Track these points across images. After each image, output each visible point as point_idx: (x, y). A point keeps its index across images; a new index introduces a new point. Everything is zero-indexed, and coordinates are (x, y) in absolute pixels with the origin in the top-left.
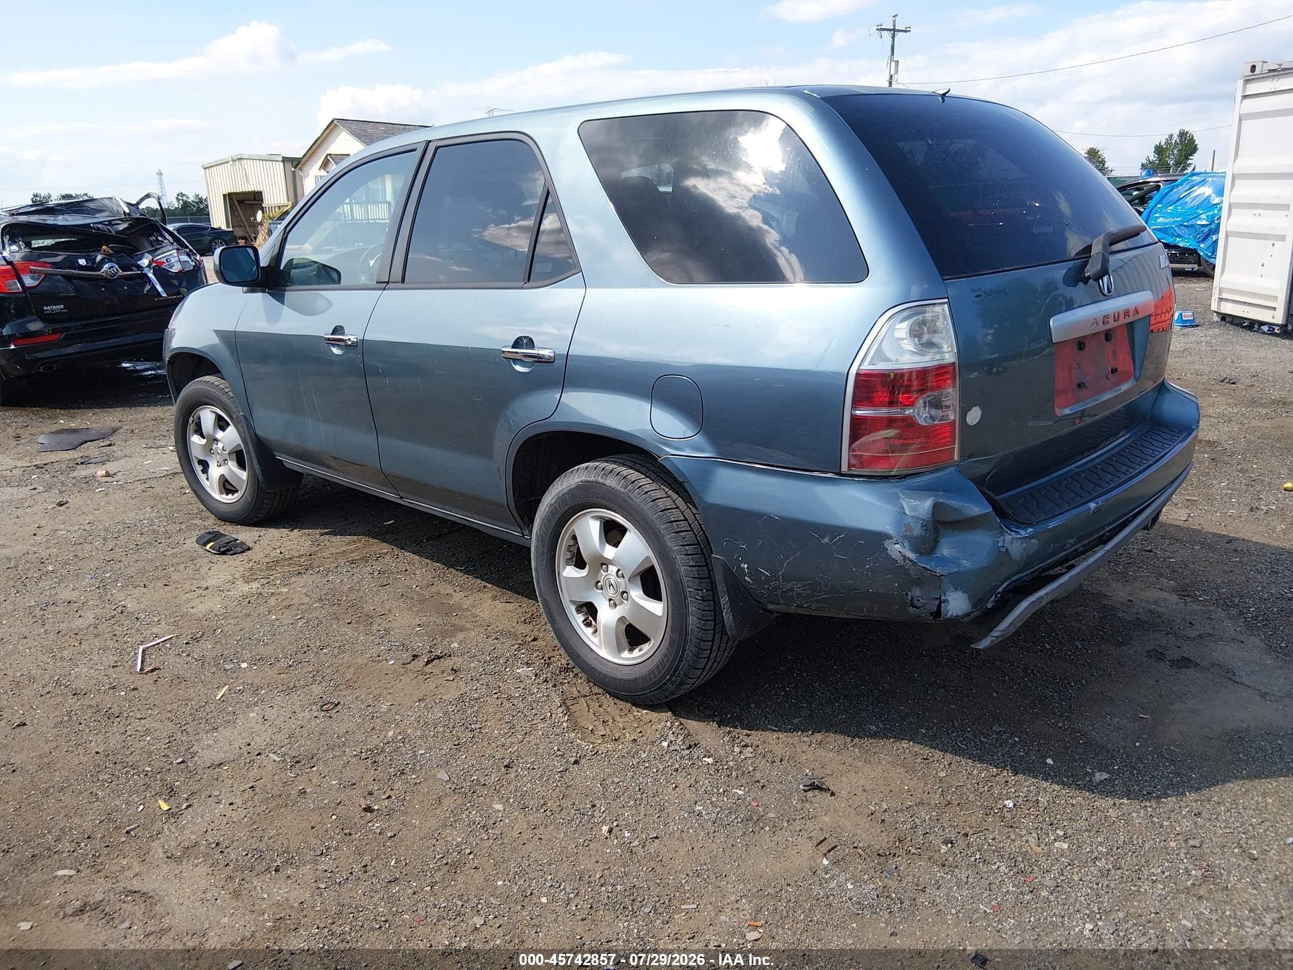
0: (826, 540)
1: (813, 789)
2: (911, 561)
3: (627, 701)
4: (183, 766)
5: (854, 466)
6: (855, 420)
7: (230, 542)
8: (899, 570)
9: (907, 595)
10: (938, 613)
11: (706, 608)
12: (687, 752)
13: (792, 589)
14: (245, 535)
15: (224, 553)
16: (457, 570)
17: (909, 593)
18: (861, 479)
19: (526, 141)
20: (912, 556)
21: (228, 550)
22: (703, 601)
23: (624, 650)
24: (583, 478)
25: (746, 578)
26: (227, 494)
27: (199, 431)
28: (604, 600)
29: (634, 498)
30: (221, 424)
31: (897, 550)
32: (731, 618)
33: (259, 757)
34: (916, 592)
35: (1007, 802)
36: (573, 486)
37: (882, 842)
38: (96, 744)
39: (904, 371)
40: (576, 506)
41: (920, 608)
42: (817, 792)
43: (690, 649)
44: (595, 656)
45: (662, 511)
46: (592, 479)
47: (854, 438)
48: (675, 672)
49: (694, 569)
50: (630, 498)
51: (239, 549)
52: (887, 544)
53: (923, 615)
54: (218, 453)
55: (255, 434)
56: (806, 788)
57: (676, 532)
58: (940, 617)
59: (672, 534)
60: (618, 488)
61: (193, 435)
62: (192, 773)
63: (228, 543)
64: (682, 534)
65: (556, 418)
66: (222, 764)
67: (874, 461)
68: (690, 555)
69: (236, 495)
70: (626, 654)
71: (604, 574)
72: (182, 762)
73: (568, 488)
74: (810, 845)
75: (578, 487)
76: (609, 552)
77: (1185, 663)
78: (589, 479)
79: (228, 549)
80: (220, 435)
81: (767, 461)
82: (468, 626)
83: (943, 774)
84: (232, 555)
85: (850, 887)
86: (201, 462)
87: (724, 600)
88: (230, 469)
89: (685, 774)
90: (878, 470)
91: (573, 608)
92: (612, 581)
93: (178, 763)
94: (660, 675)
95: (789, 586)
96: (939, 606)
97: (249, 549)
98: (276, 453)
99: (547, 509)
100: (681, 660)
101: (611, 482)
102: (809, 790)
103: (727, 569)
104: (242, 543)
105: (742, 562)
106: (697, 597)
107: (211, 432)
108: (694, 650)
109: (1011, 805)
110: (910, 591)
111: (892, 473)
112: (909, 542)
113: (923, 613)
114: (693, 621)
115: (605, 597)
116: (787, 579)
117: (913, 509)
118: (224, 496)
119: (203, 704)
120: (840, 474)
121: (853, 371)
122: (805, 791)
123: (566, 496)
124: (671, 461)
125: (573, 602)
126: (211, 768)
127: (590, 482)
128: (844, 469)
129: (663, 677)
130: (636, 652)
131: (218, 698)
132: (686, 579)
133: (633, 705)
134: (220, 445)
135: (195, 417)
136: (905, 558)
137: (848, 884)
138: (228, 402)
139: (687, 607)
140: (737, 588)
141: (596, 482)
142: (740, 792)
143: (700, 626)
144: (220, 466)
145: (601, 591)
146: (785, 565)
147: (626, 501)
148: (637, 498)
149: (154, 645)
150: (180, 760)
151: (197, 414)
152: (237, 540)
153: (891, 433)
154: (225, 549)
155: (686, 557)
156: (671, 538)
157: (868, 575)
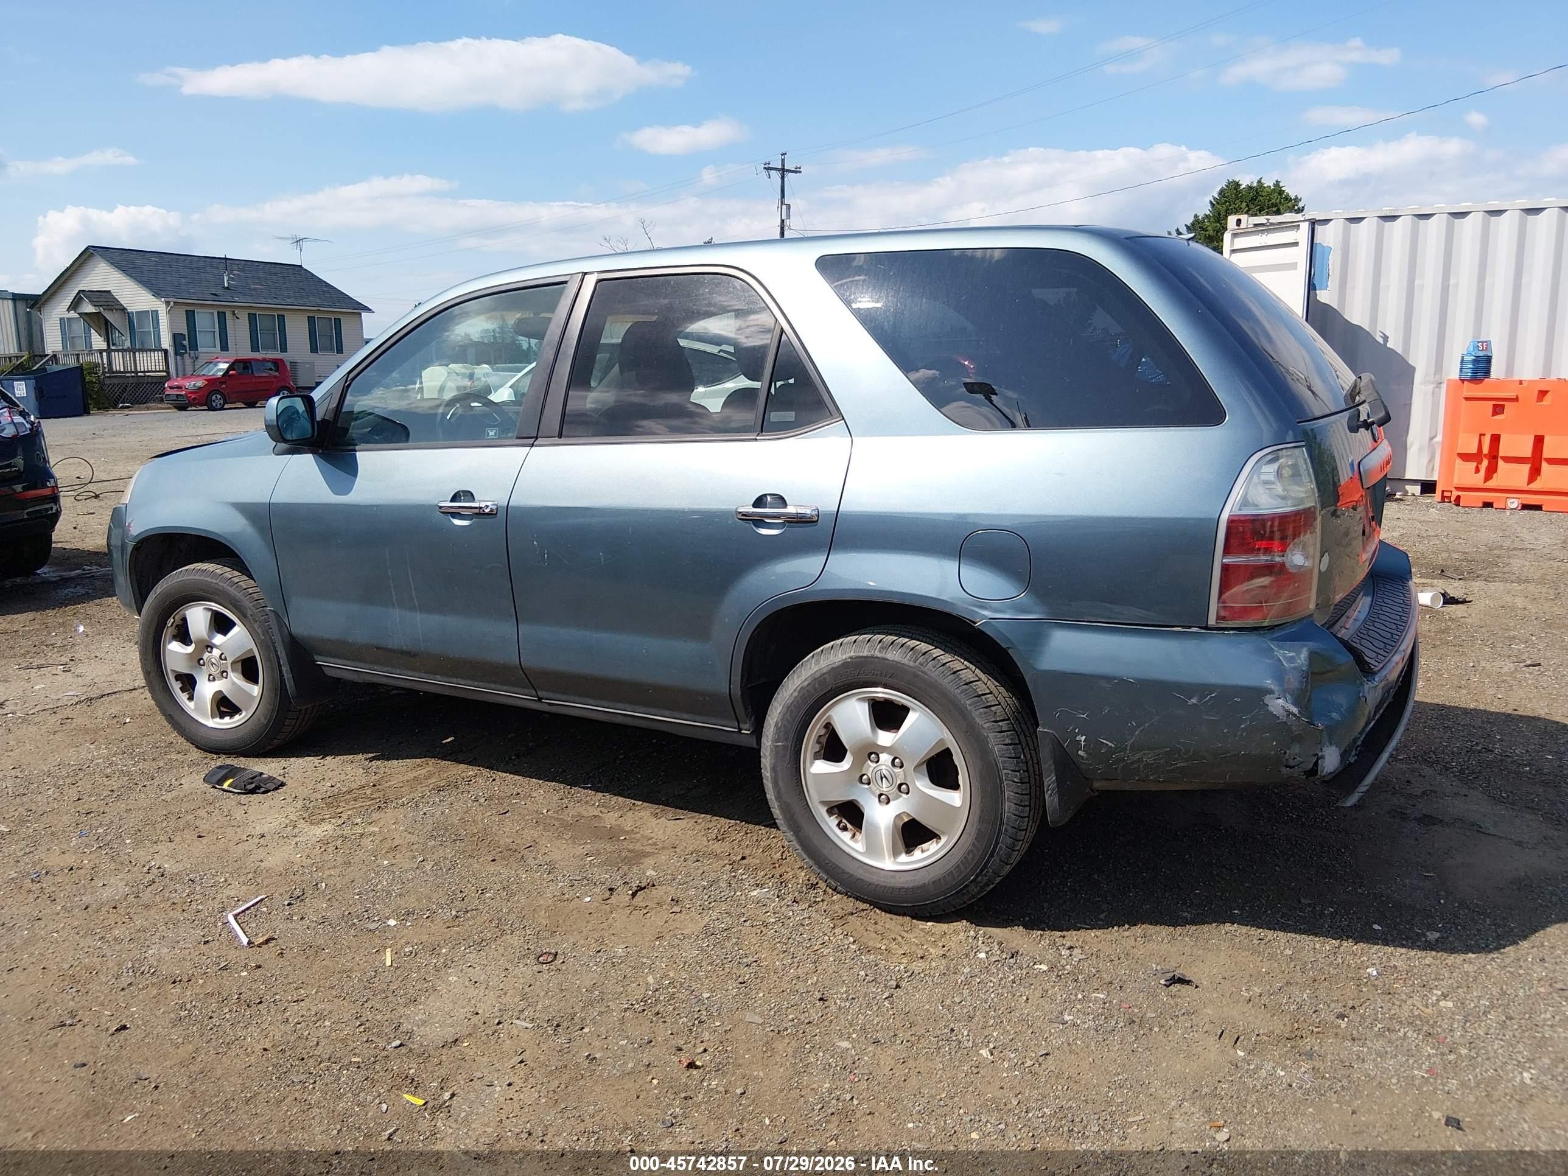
0: (1194, 701)
1: (1174, 983)
2: (1294, 715)
3: (904, 915)
4: (403, 1050)
5: (1224, 618)
6: (1225, 568)
7: (255, 777)
8: (1278, 726)
9: (1285, 753)
10: (1313, 771)
11: (1024, 792)
12: (1012, 961)
13: (1140, 760)
14: (269, 767)
15: (252, 792)
16: (584, 788)
17: (1288, 752)
18: (1232, 632)
19: (732, 274)
20: (1295, 710)
21: (258, 787)
22: (1022, 783)
23: (900, 853)
24: (852, 654)
25: (1080, 752)
26: (222, 717)
27: (183, 635)
28: (873, 797)
29: (929, 672)
30: (221, 624)
31: (1279, 705)
32: (1056, 800)
33: (501, 1026)
34: (1296, 749)
35: (1369, 970)
36: (837, 664)
37: (1280, 1026)
38: (254, 1039)
39: (1266, 517)
40: (838, 687)
41: (1294, 767)
42: (1178, 986)
43: (1005, 840)
44: (858, 864)
45: (966, 684)
46: (865, 654)
47: (1224, 587)
48: (982, 870)
49: (1011, 747)
50: (923, 672)
51: (271, 786)
52: (1268, 699)
53: (1296, 775)
54: (213, 664)
55: (290, 634)
56: (1168, 983)
57: (986, 707)
58: (1317, 774)
59: (982, 710)
60: (905, 661)
61: (170, 642)
62: (424, 1056)
63: (252, 778)
64: (993, 708)
65: (819, 586)
66: (456, 1040)
67: (1245, 612)
68: (1004, 732)
69: (237, 717)
70: (903, 858)
71: (873, 765)
72: (401, 1045)
73: (830, 667)
74: (1212, 1039)
75: (845, 665)
76: (885, 738)
77: (1428, 820)
78: (861, 654)
79: (256, 786)
80: (219, 639)
81: (1115, 619)
82: (648, 849)
83: (1288, 952)
84: (264, 793)
85: (1282, 1073)
86: (179, 677)
87: (1050, 781)
88: (234, 683)
89: (1027, 985)
90: (1250, 622)
91: (823, 810)
92: (884, 772)
93: (396, 1047)
94: (960, 878)
95: (1137, 756)
96: (1316, 763)
97: (283, 784)
98: (316, 657)
99: (796, 694)
100: (992, 856)
101: (893, 655)
102: (1170, 985)
103: (1058, 745)
104: (271, 779)
105: (1078, 734)
106: (1016, 780)
107: (206, 637)
108: (1009, 841)
109: (1375, 973)
110: (1289, 749)
111: (1265, 624)
112: (1292, 695)
113: (1297, 772)
114: (1009, 808)
115: (873, 793)
116: (1135, 748)
117: (1291, 660)
118: (218, 720)
119: (373, 973)
120: (1206, 628)
121: (1225, 516)
122: (1168, 986)
123: (827, 676)
124: (993, 626)
125: (823, 803)
126: (446, 1047)
127: (863, 657)
128: (1212, 621)
129: (966, 878)
130: (917, 854)
131: (388, 963)
132: (1000, 760)
133: (913, 918)
134: (216, 652)
135: (176, 618)
136: (1289, 713)
137: (1279, 1071)
138: (239, 595)
139: (1003, 792)
140: (1066, 764)
141: (872, 657)
142: (1102, 996)
143: (1017, 813)
144: (214, 680)
145: (866, 786)
146: (1137, 733)
147: (917, 676)
148: (932, 672)
149: (243, 912)
150: (398, 1042)
151: (181, 613)
152: (262, 774)
153: (1265, 581)
154: (253, 785)
155: (1000, 735)
156: (981, 714)
157: (1242, 735)
